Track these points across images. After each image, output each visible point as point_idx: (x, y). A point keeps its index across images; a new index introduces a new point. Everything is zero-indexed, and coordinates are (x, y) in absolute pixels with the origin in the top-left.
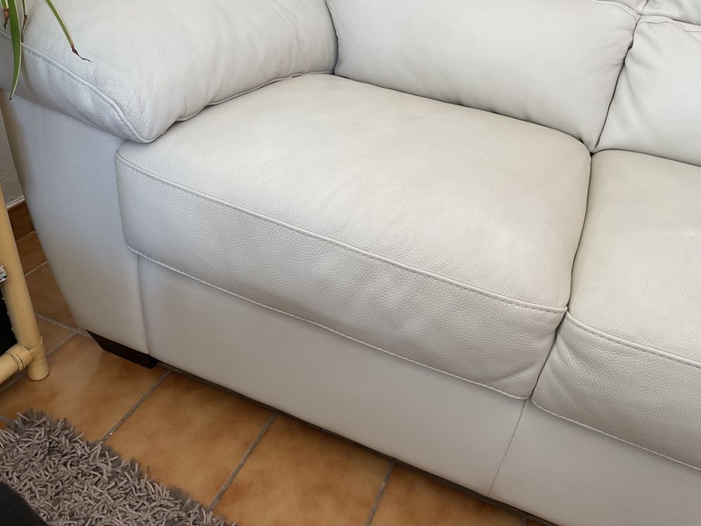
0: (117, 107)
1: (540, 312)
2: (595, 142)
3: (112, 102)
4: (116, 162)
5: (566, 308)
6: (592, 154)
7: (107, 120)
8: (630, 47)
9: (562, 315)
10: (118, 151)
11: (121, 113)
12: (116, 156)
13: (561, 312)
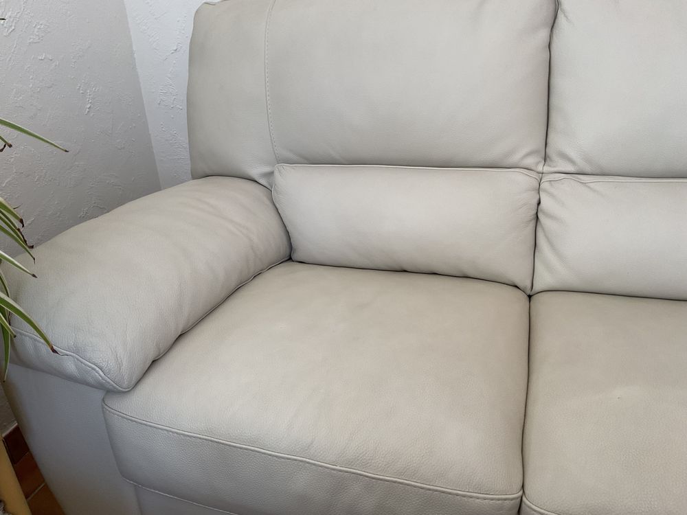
0: (97, 369)
1: (498, 502)
2: (529, 285)
3: (93, 366)
4: (103, 411)
5: (521, 492)
6: (530, 297)
7: (90, 380)
8: (539, 203)
9: (519, 500)
10: (103, 400)
11: (101, 373)
12: (102, 406)
13: (517, 498)
